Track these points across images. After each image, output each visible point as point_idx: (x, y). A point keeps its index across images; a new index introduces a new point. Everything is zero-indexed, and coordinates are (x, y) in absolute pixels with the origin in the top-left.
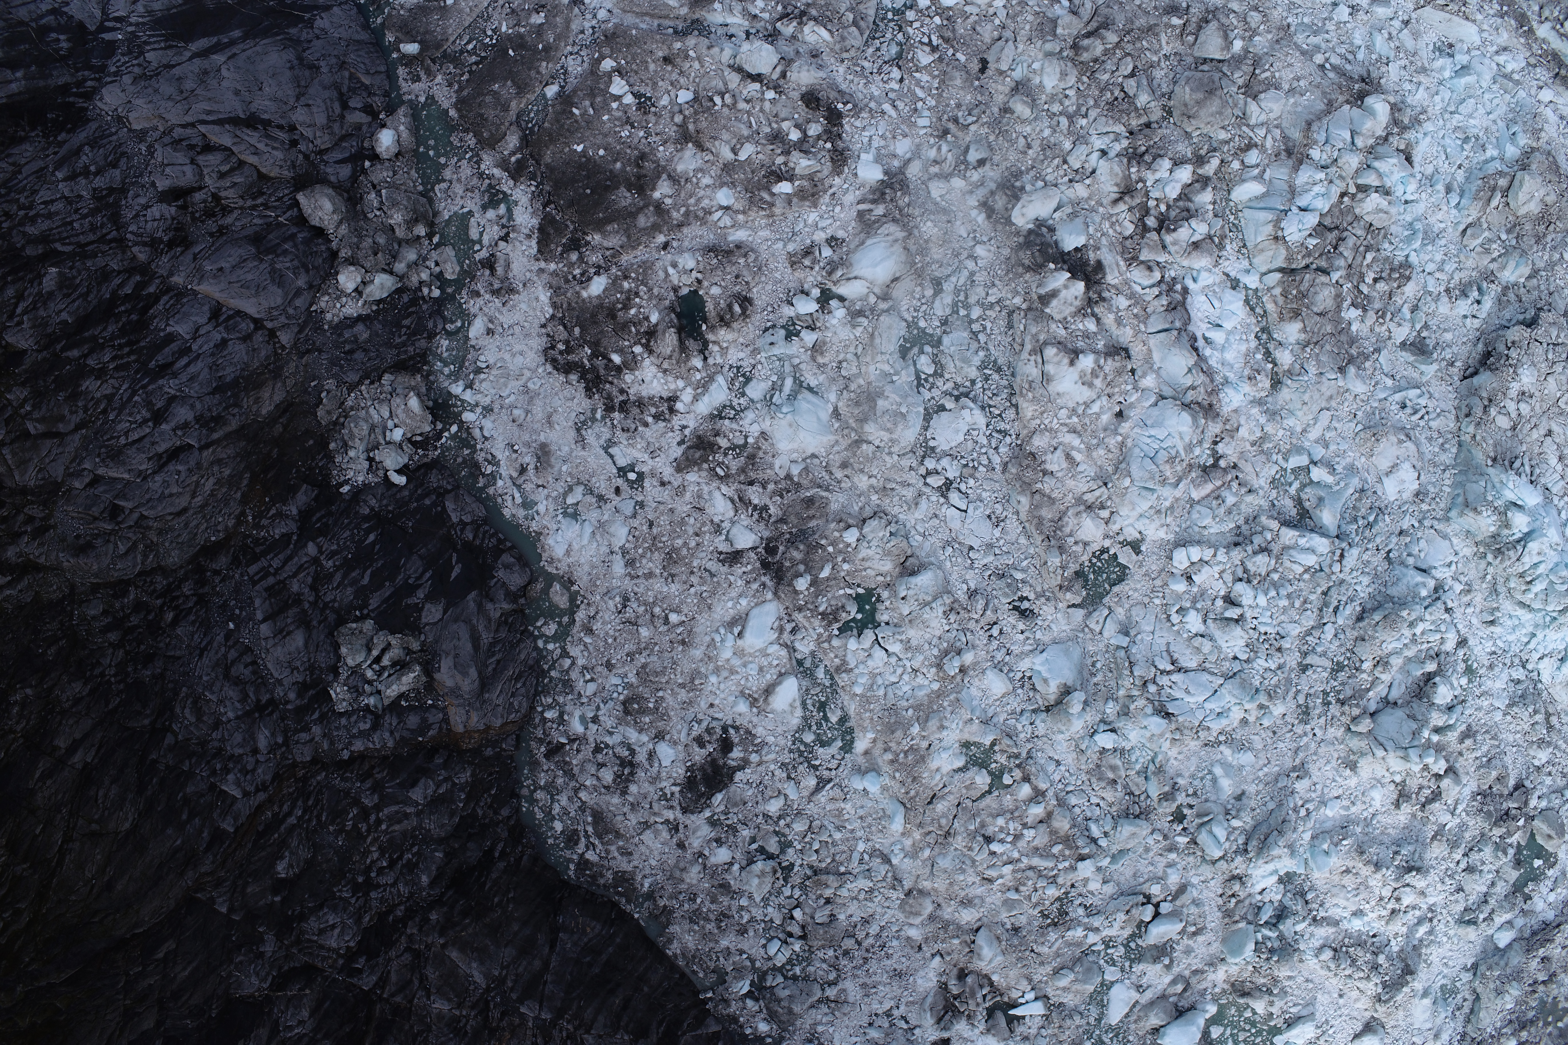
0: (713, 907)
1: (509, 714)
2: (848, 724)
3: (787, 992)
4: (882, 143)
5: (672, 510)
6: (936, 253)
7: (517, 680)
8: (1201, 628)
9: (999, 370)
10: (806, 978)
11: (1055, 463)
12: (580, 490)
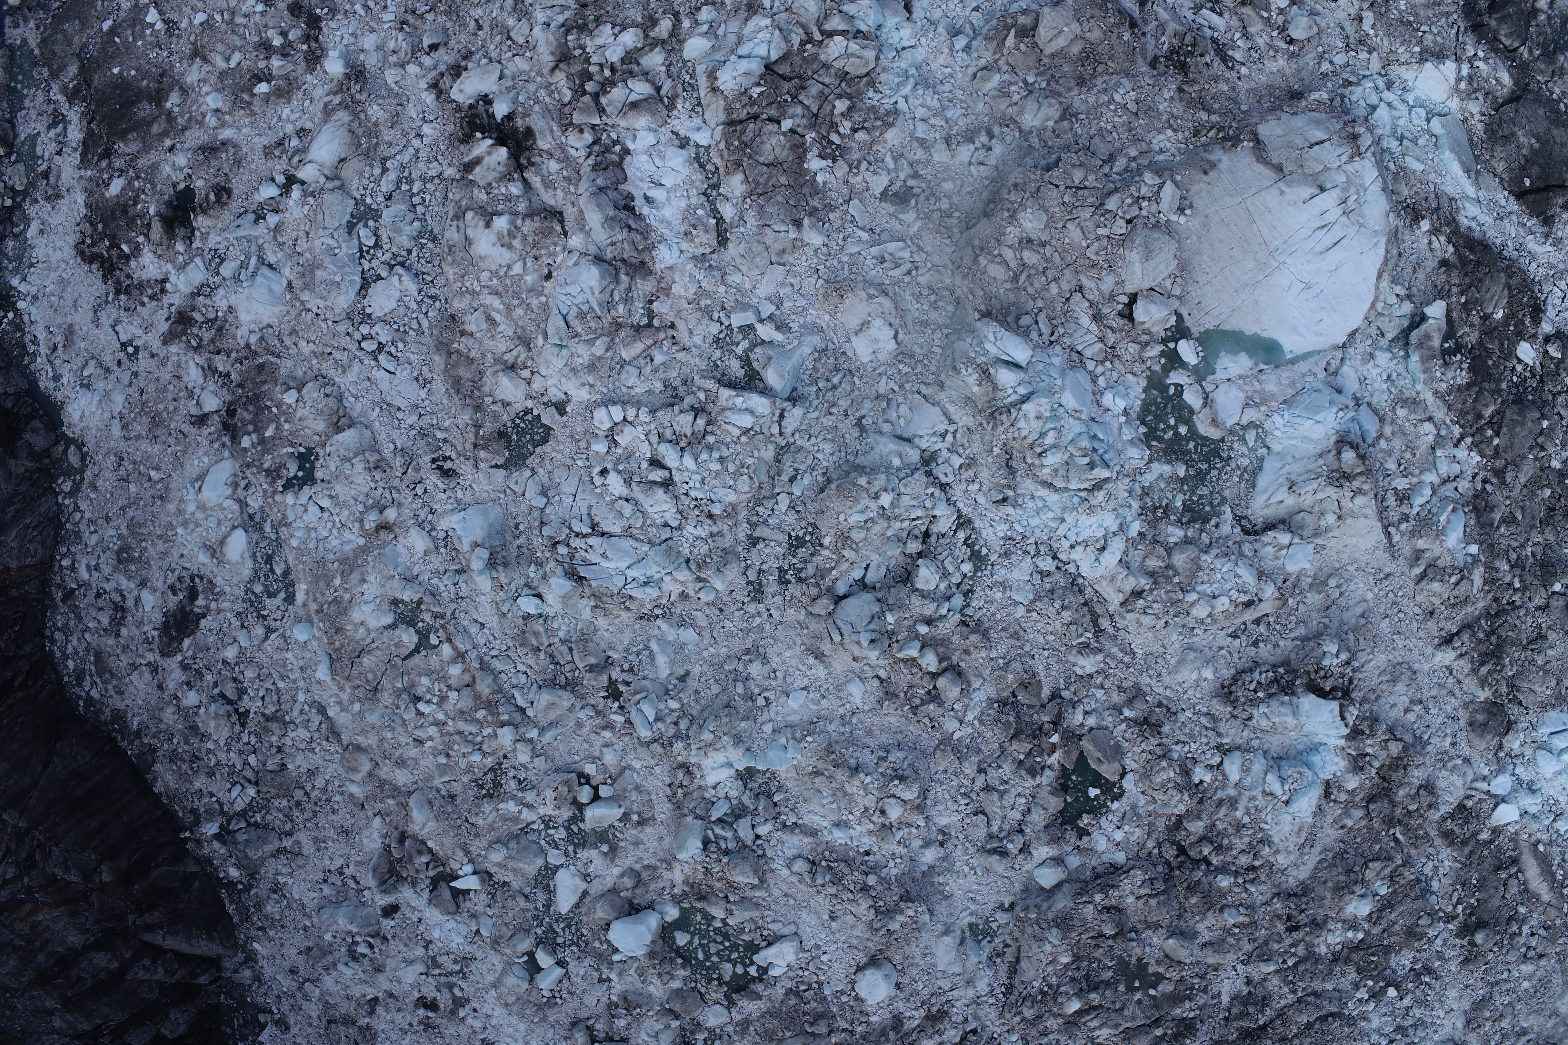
0: (186, 748)
1: (26, 557)
2: (290, 577)
3: (245, 837)
4: (352, 40)
5: (158, 379)
6: (387, 135)
7: (34, 528)
8: (623, 491)
9: (434, 239)
10: (266, 826)
11: (473, 323)
12: (93, 363)
